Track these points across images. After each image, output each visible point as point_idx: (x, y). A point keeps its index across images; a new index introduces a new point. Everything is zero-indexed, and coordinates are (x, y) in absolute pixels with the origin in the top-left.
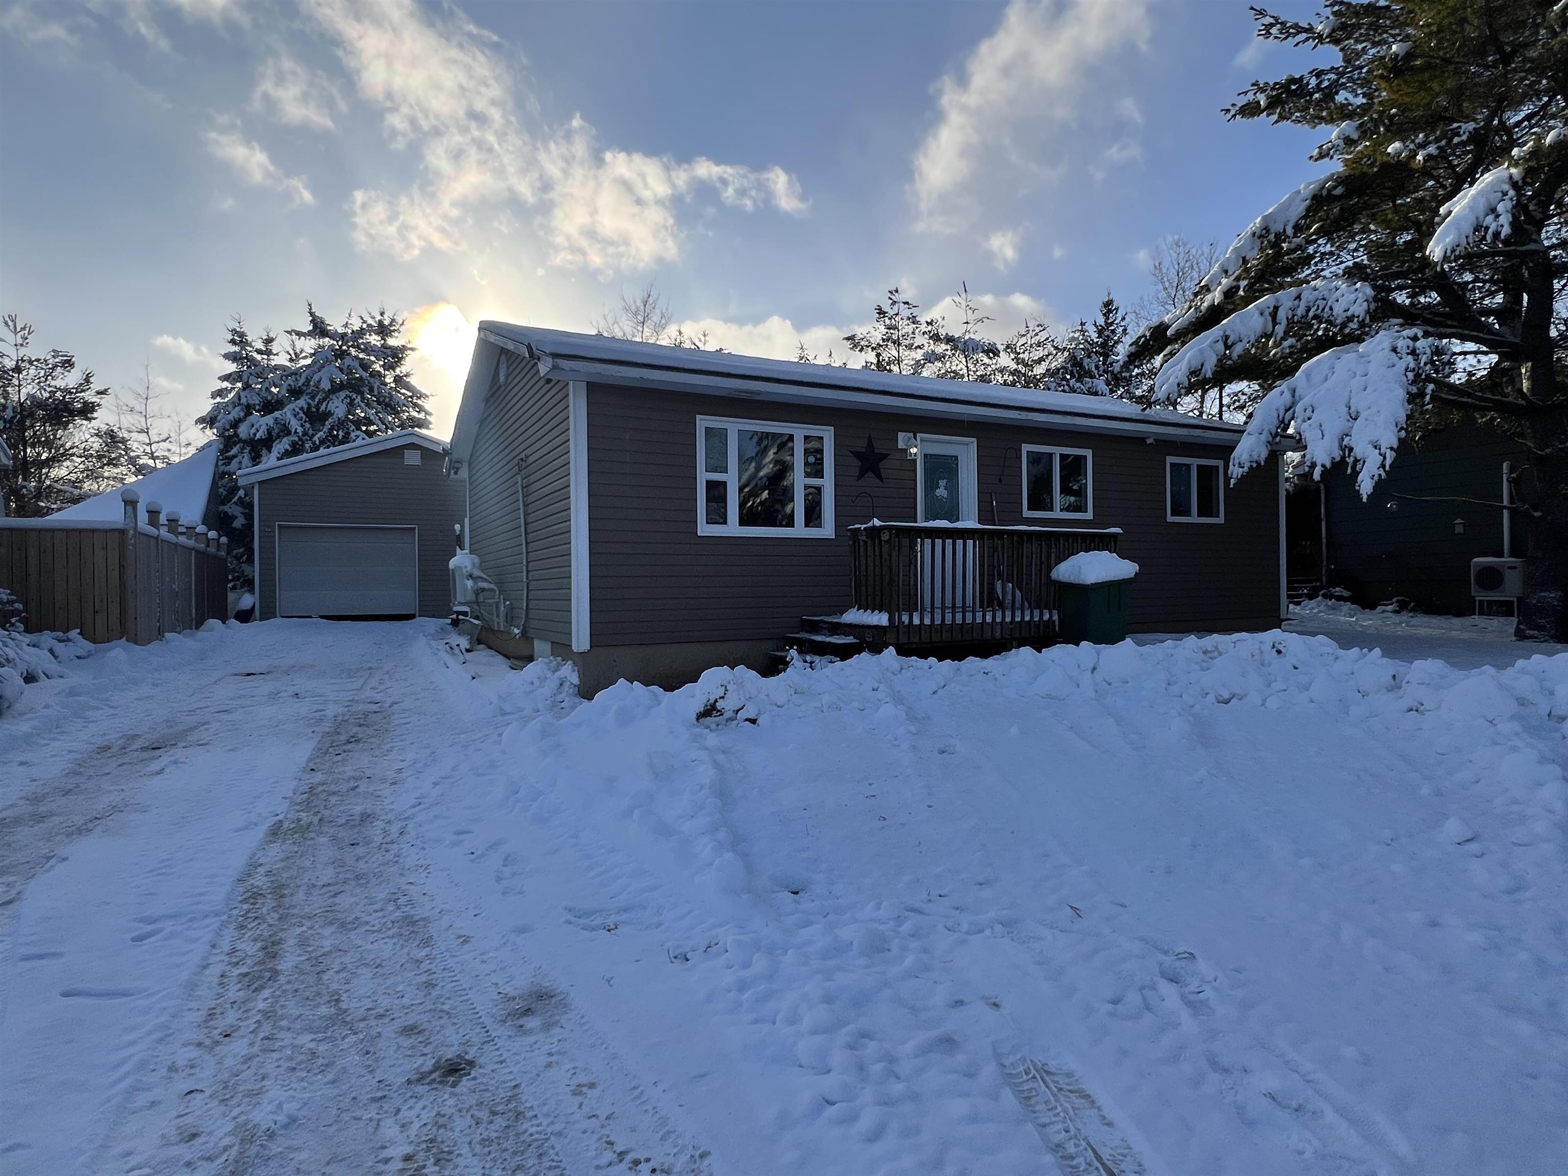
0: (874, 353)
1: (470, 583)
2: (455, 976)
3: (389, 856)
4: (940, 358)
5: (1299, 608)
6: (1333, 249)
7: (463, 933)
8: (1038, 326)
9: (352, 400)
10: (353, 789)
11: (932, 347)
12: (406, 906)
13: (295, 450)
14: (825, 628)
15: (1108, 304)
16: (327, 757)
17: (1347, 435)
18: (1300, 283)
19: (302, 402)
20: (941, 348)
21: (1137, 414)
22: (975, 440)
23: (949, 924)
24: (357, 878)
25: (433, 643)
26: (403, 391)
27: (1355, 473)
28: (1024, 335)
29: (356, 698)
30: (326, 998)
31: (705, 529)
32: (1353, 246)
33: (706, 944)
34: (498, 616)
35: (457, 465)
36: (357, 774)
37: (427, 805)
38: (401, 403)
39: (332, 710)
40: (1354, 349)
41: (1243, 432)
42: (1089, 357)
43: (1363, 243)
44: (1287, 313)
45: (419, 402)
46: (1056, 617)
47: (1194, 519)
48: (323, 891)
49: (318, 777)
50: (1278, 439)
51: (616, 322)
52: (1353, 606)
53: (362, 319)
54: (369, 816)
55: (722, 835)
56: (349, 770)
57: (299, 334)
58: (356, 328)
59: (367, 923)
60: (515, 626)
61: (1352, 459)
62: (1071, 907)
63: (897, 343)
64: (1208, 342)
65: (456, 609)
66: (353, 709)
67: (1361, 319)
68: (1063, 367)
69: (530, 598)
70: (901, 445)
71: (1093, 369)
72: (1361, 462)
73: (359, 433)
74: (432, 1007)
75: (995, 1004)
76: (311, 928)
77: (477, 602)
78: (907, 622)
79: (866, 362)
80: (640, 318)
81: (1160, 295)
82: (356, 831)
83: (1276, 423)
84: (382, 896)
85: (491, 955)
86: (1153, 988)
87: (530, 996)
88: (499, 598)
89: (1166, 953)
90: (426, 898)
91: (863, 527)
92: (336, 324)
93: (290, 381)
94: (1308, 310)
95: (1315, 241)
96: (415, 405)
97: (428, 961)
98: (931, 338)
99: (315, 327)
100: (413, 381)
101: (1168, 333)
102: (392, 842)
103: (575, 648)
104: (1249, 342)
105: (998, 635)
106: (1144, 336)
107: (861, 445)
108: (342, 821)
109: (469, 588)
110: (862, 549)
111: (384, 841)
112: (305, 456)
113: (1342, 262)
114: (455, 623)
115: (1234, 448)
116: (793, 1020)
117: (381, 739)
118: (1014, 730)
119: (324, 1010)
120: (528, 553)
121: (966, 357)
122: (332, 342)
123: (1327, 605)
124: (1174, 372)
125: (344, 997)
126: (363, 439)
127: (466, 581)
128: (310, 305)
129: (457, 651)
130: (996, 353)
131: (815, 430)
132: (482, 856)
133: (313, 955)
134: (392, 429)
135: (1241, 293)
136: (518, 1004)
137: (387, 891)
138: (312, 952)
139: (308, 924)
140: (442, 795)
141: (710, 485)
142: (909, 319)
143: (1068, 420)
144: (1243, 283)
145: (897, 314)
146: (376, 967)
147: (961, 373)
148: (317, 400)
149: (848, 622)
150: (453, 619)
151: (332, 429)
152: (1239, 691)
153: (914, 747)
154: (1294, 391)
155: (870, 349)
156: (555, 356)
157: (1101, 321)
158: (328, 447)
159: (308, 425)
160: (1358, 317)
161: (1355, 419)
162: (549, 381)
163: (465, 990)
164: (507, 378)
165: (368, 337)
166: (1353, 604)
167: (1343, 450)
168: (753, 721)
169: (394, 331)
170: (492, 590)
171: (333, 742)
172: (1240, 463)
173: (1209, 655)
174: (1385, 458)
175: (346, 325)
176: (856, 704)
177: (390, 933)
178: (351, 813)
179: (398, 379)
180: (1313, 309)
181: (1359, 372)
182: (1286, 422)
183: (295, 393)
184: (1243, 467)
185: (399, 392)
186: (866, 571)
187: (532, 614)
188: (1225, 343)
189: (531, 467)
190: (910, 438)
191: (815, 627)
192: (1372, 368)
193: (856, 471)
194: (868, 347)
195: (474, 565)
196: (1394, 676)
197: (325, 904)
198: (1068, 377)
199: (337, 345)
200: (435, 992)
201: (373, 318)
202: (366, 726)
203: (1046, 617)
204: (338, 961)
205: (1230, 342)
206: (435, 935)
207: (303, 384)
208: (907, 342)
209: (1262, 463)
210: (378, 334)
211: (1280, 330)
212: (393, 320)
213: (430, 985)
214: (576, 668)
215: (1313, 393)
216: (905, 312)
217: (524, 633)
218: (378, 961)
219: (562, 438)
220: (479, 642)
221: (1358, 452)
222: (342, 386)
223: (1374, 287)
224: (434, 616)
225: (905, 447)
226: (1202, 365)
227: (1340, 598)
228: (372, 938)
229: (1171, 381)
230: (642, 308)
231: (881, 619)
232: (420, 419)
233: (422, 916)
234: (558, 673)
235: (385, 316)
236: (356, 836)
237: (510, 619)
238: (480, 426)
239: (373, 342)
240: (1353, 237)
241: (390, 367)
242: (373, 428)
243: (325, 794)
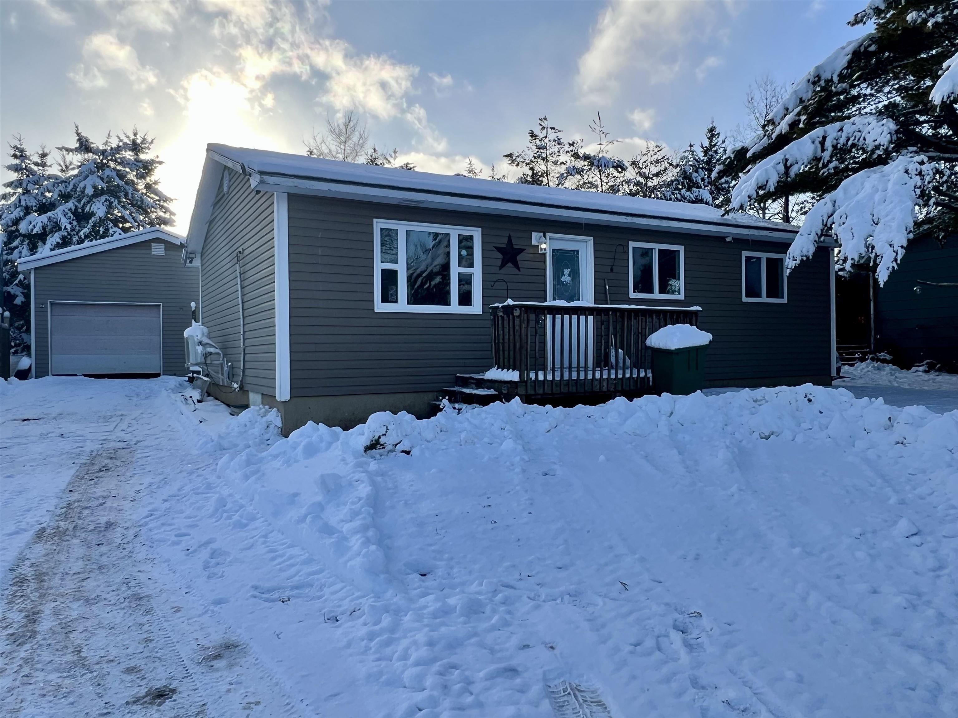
0: (528, 167)
1: (200, 349)
2: (168, 634)
3: (125, 553)
4: (579, 171)
5: (852, 368)
6: (873, 91)
7: (176, 605)
8: (656, 147)
9: (111, 203)
10: (101, 505)
11: (573, 163)
12: (135, 587)
13: (65, 242)
14: (473, 383)
15: (712, 130)
16: (83, 482)
17: (871, 236)
18: (842, 119)
19: (70, 204)
20: (580, 164)
21: (718, 219)
22: (592, 238)
23: (532, 595)
24: (100, 568)
25: (173, 396)
26: (152, 196)
27: (876, 265)
28: (645, 154)
29: (109, 437)
30: (71, 650)
31: (380, 307)
32: (887, 89)
33: (352, 610)
34: (222, 374)
35: (191, 256)
36: (105, 494)
37: (158, 516)
38: (150, 206)
39: (89, 446)
40: (880, 170)
41: (797, 232)
42: (697, 171)
43: (896, 87)
44: (832, 142)
45: (165, 204)
46: (650, 375)
47: (764, 299)
48: (74, 577)
49: (76, 496)
50: (822, 239)
51: (323, 142)
52: (894, 367)
53: (119, 137)
54: (112, 524)
55: (371, 533)
56: (99, 491)
57: (68, 150)
58: (114, 145)
59: (105, 599)
60: (235, 382)
61: (874, 254)
62: (622, 583)
63: (545, 159)
64: (772, 164)
65: (192, 368)
66: (106, 446)
67: (885, 147)
68: (676, 180)
69: (246, 359)
70: (534, 242)
71: (700, 181)
72: (880, 257)
73: (116, 229)
74: (148, 654)
75: (552, 648)
76: (63, 603)
77: (206, 363)
78: (533, 378)
79: (524, 175)
80: (343, 139)
81: (752, 124)
82: (102, 534)
83: (821, 226)
84: (118, 580)
85: (194, 620)
86: (667, 636)
87: (221, 646)
88: (223, 359)
89: (682, 613)
90: (151, 582)
91: (500, 305)
92: (98, 142)
93: (61, 187)
94: (848, 139)
95: (859, 85)
96: (162, 207)
97: (149, 625)
98: (572, 156)
99: (81, 144)
100: (160, 187)
101: (748, 156)
102: (128, 543)
103: (278, 398)
104: (803, 164)
105: (605, 388)
106: (730, 157)
107: (503, 242)
108: (91, 527)
109: (199, 352)
110: (500, 322)
111: (123, 542)
112: (73, 247)
113: (879, 102)
114: (191, 380)
115: (789, 245)
116: (405, 657)
117: (127, 468)
118: (602, 458)
119: (70, 657)
120: (244, 325)
121: (600, 171)
122: (95, 156)
123: (874, 367)
124: (746, 187)
125: (85, 649)
126: (120, 234)
127: (197, 347)
128: (77, 127)
129: (190, 401)
130: (624, 169)
131: (466, 231)
132: (195, 551)
133: (63, 621)
134: (143, 226)
135: (801, 125)
136: (211, 652)
137: (122, 577)
138: (63, 619)
139: (62, 600)
140: (169, 508)
141: (384, 272)
142: (555, 140)
143: (665, 223)
144: (803, 118)
145: (546, 137)
146: (110, 629)
147: (596, 183)
148: (82, 202)
149: (490, 379)
150: (189, 377)
151: (94, 226)
152: (775, 429)
153: (524, 471)
154: (835, 202)
155: (524, 164)
156: (262, 173)
157: (706, 143)
158: (91, 241)
159: (75, 223)
160: (883, 146)
161: (877, 224)
162: (258, 192)
163: (173, 643)
164: (229, 188)
165: (124, 153)
166: (894, 365)
167: (868, 248)
168: (408, 453)
169: (145, 148)
170: (218, 354)
171: (88, 471)
172: (794, 257)
173: (758, 403)
174: (897, 254)
175: (106, 144)
176: (486, 440)
177: (123, 606)
178: (98, 522)
179: (148, 187)
180: (852, 139)
181: (880, 188)
182: (829, 225)
183: (66, 197)
184: (796, 260)
185: (149, 197)
186: (503, 339)
187: (248, 372)
188: (785, 165)
189: (246, 258)
190: (541, 237)
191: (465, 382)
192: (890, 185)
193: (499, 263)
194: (523, 162)
195: (203, 334)
196: (890, 418)
197: (75, 586)
198: (681, 187)
199: (98, 159)
200: (151, 645)
201: (128, 137)
202: (115, 458)
203: (642, 374)
204: (81, 626)
205: (788, 164)
206: (155, 608)
207: (71, 190)
208: (554, 159)
209: (811, 257)
210: (132, 150)
211: (826, 155)
212: (144, 140)
213: (148, 640)
214: (279, 414)
215: (847, 204)
216: (552, 136)
217: (241, 387)
218: (112, 625)
219: (269, 237)
220: (209, 395)
221: (877, 250)
222: (102, 192)
223: (898, 123)
224: (175, 375)
225: (537, 244)
226: (767, 181)
227: (884, 361)
228: (108, 609)
229: (743, 194)
230: (344, 130)
231: (513, 376)
232: (165, 218)
233: (148, 594)
234: (265, 418)
235: (138, 136)
236: (101, 539)
237: (231, 376)
238: (209, 226)
239: (128, 157)
240: (887, 83)
241: (142, 176)
242: (128, 225)
243: (79, 508)
